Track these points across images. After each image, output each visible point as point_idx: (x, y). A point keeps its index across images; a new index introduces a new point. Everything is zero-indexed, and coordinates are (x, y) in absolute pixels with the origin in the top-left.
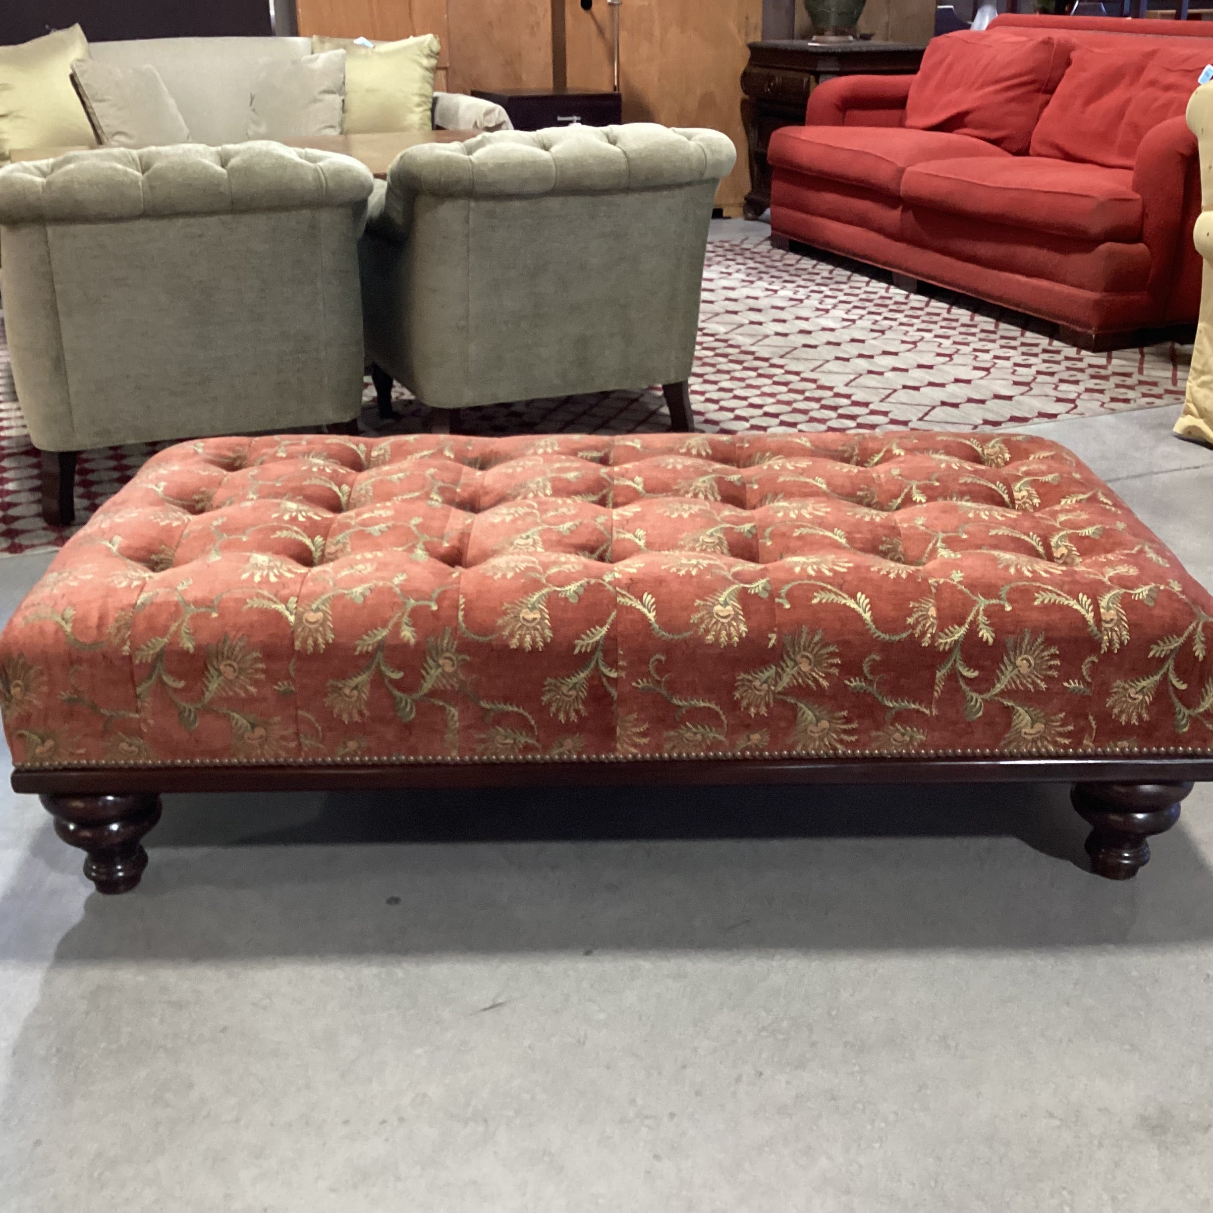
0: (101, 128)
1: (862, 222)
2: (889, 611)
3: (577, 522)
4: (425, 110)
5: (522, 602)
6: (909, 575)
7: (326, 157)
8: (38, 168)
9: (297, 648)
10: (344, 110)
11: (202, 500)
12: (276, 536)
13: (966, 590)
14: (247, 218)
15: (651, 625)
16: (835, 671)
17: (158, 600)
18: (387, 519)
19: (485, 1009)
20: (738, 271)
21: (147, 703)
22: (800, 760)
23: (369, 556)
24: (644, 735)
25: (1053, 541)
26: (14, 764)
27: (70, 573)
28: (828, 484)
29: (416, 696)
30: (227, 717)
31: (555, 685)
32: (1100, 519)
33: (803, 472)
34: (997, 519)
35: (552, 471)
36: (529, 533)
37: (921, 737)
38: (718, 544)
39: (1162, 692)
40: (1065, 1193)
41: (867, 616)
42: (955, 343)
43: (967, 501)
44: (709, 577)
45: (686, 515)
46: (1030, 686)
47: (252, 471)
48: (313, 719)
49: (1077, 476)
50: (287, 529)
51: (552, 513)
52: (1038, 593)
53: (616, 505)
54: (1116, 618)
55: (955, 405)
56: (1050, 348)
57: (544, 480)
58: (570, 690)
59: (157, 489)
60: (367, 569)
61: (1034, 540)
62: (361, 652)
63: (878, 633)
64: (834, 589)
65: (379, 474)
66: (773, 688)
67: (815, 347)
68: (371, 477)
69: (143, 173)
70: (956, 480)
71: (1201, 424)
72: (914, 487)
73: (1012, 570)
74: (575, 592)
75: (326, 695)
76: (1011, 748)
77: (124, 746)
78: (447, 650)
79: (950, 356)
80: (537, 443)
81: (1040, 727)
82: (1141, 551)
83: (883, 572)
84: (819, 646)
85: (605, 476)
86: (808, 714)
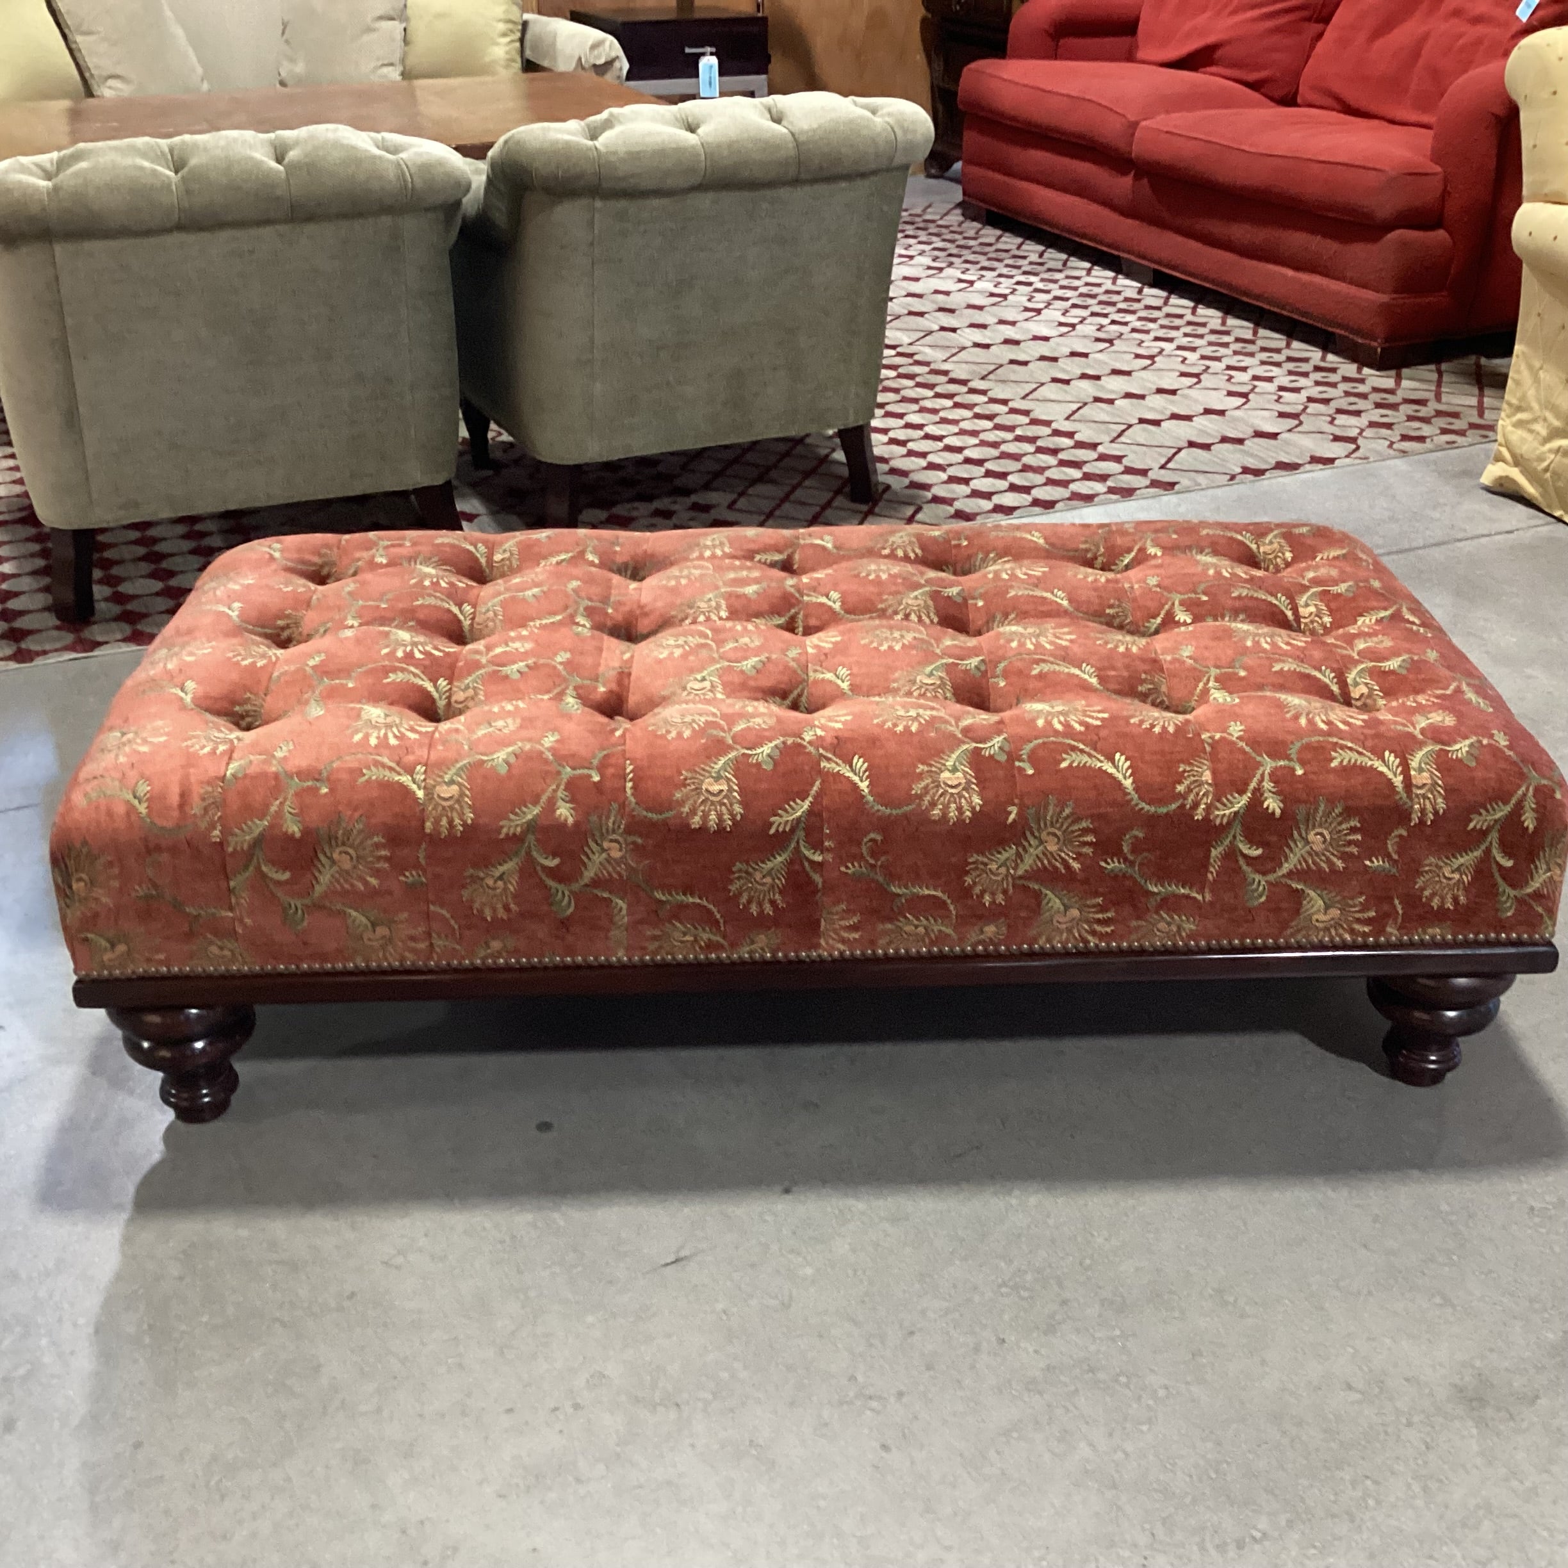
0: (89, 69)
1: (1081, 190)
2: (1155, 776)
3: (763, 658)
4: (512, 41)
5: (704, 770)
6: (1178, 729)
7: (411, 146)
8: (38, 165)
9: (428, 831)
10: (406, 41)
11: (288, 627)
12: (389, 680)
13: (1247, 749)
14: (310, 228)
15: (863, 797)
16: (1088, 850)
17: (252, 770)
18: (525, 655)
19: (667, 1264)
20: (922, 253)
21: (244, 899)
22: (1043, 954)
23: (509, 707)
24: (854, 928)
25: (1350, 677)
26: (75, 972)
27: (136, 733)
28: (1070, 601)
29: (575, 887)
30: (342, 914)
31: (747, 872)
32: (1407, 645)
33: (1037, 583)
34: (1280, 648)
35: (725, 584)
36: (705, 673)
37: (1190, 926)
38: (939, 687)
39: (1483, 871)
40: (1368, 1482)
41: (1128, 783)
42: (1203, 357)
43: (1242, 621)
44: (932, 734)
45: (897, 647)
46: (1324, 865)
47: (348, 585)
48: (448, 916)
49: (1376, 584)
50: (403, 670)
51: (731, 645)
52: (1336, 751)
53: (809, 631)
54: (1429, 781)
55: (1207, 447)
56: (1323, 364)
57: (716, 597)
58: (764, 877)
59: (230, 612)
60: (509, 726)
61: (1327, 677)
62: (507, 834)
63: (1143, 805)
64: (1087, 749)
65: (507, 590)
66: (1012, 871)
67: (1025, 363)
68: (499, 594)
69: (176, 172)
70: (1228, 592)
71: (1515, 474)
72: (1177, 603)
73: (1303, 721)
74: (769, 756)
75: (464, 887)
76: (1299, 937)
77: (214, 949)
78: (614, 832)
79: (1197, 376)
80: (702, 541)
81: (1335, 913)
82: (1458, 691)
83: (1146, 725)
84: (1069, 821)
85: (792, 590)
86: (1053, 901)
